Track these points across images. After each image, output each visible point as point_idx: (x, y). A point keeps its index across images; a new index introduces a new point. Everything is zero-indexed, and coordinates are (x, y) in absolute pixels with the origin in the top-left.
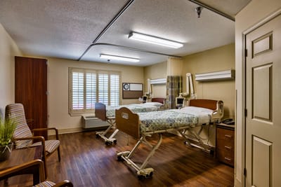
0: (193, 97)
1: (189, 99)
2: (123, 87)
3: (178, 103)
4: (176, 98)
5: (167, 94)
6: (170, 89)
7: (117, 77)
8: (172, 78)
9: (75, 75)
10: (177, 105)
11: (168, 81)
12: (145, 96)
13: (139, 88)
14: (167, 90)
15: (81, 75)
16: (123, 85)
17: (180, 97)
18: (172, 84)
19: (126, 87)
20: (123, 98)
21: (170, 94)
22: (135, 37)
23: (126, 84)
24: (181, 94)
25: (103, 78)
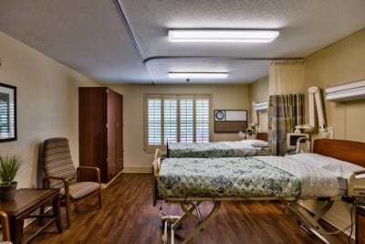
0: (322, 134)
1: (314, 138)
2: (216, 116)
3: (291, 145)
4: (289, 135)
5: (270, 128)
6: (274, 119)
7: (206, 102)
8: (278, 98)
9: (151, 102)
10: (289, 147)
11: (271, 105)
12: (250, 129)
13: (241, 116)
14: (270, 120)
15: (158, 102)
16: (215, 113)
17: (297, 132)
18: (278, 109)
19: (220, 116)
20: (215, 132)
21: (274, 128)
22: (175, 38)
23: (220, 111)
24: (298, 127)
25: (187, 104)
